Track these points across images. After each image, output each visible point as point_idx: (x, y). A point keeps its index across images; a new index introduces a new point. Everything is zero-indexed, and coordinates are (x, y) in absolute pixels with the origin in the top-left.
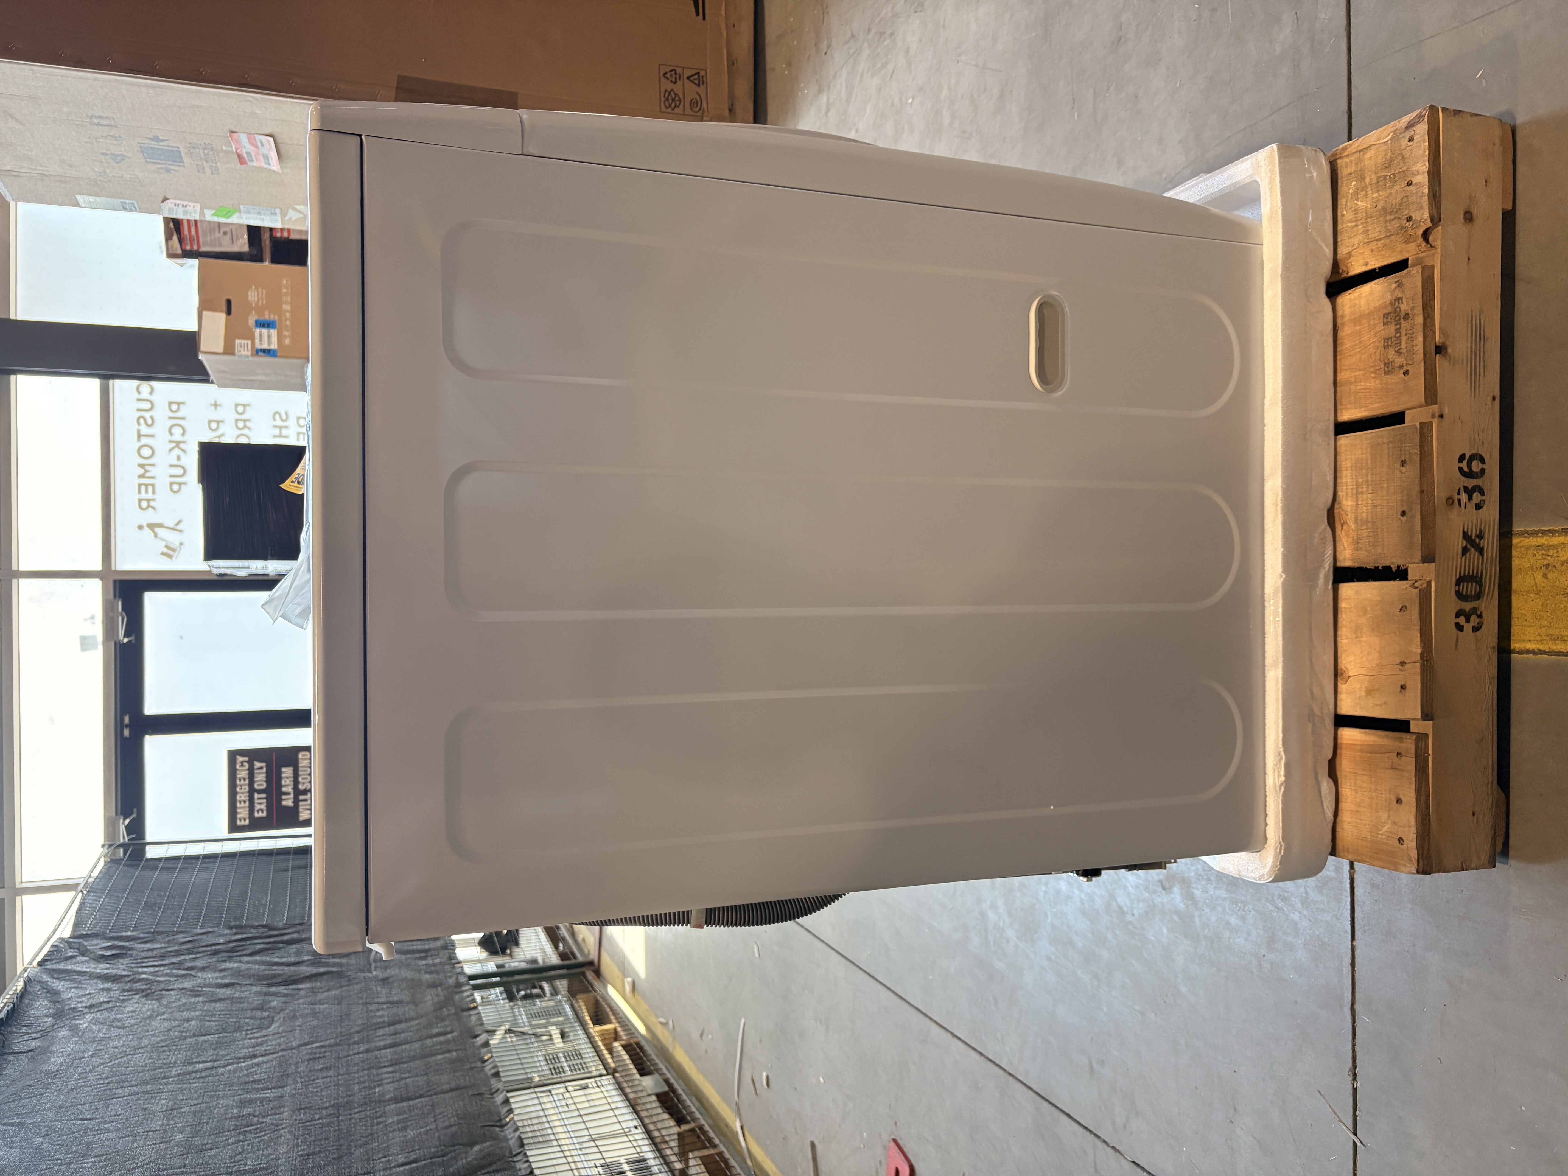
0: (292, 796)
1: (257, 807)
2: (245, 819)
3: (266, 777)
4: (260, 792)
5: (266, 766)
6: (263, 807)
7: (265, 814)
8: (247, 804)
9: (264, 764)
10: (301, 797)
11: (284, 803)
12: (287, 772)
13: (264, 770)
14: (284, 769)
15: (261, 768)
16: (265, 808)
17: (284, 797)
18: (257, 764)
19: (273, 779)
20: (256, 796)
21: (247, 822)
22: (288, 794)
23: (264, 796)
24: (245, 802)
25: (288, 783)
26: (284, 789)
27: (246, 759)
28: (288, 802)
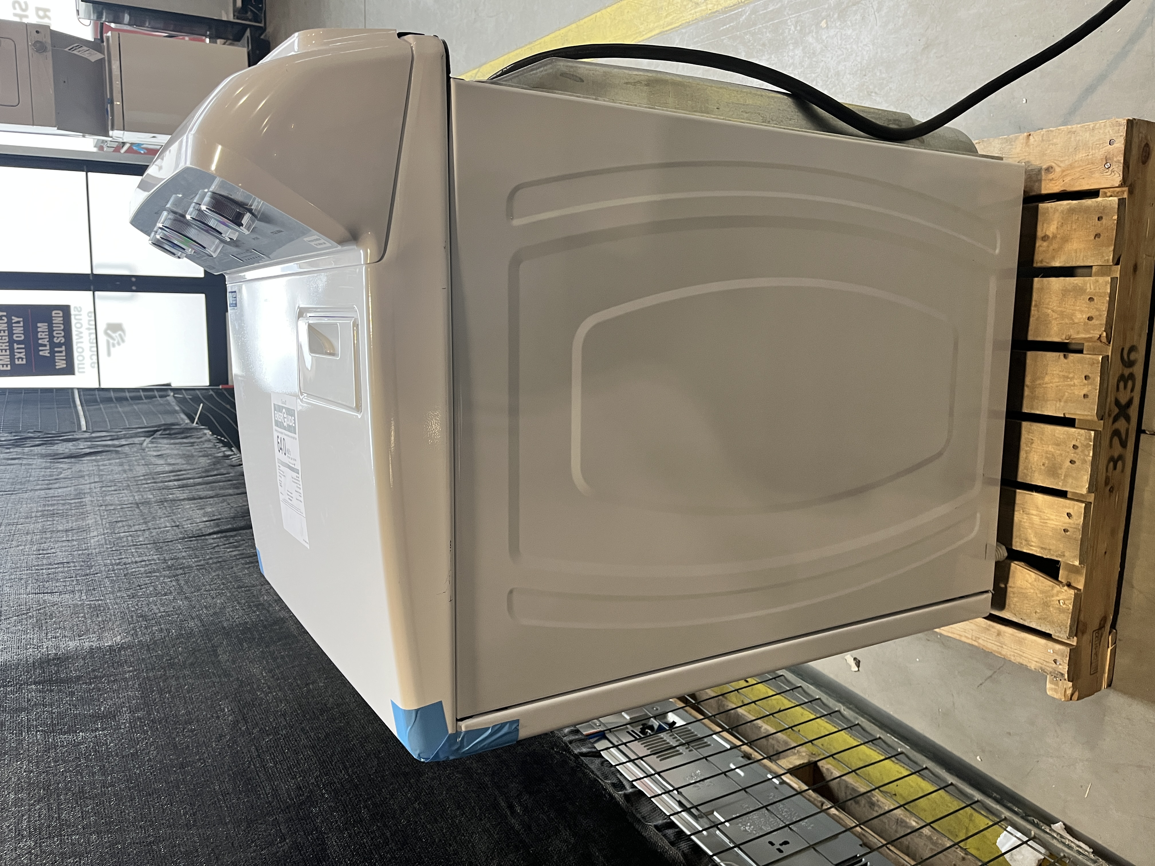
0: (48, 347)
1: (18, 355)
2: (7, 365)
3: (24, 330)
4: (19, 342)
5: (23, 321)
6: (22, 355)
7: (24, 362)
8: (8, 353)
9: (21, 319)
10: (56, 349)
11: (41, 353)
12: (42, 327)
13: (22, 324)
14: (39, 325)
15: (18, 322)
16: (24, 357)
17: (40, 348)
18: (15, 319)
19: (31, 332)
20: (16, 346)
21: (9, 368)
22: (45, 346)
23: (23, 346)
24: (6, 350)
25: (43, 337)
26: (40, 342)
27: (5, 314)
28: (45, 352)
